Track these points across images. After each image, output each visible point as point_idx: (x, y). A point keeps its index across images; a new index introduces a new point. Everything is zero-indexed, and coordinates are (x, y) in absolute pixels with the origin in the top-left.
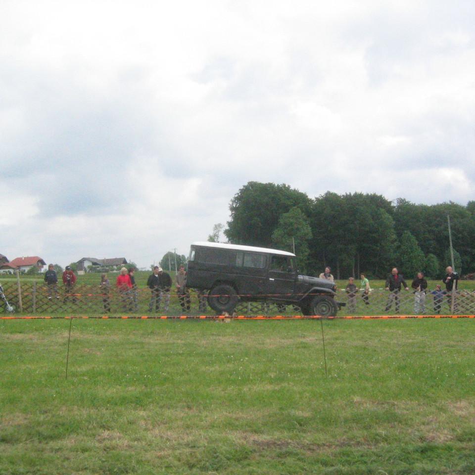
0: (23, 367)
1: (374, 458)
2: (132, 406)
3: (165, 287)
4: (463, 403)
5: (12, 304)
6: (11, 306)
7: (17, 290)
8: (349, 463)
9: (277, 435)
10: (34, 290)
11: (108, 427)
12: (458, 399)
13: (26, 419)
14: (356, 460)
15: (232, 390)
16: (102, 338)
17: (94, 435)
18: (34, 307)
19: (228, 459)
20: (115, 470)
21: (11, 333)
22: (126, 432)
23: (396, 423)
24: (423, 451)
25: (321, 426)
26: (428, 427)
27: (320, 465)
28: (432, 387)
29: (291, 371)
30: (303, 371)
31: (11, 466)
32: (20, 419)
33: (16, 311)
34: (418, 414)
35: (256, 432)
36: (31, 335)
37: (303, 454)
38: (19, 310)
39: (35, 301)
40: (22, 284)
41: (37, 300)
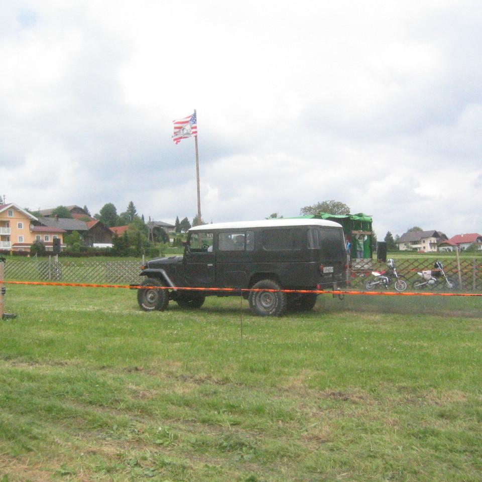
0: (463, 344)
5: (451, 281)
6: (451, 283)
7: (456, 267)
10: (474, 267)
13: (464, 397)
18: (474, 285)
31: (449, 442)
32: (458, 396)
33: (456, 288)
38: (458, 287)
39: (474, 279)
40: (462, 261)
41: (477, 277)
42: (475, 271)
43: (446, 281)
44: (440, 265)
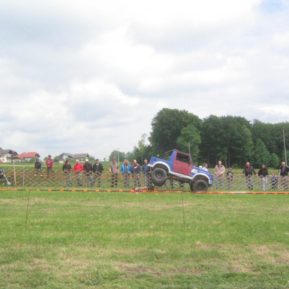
1: (196, 280)
2: (59, 244)
3: (90, 171)
4: (263, 247)
5: (10, 181)
6: (9, 182)
7: (13, 172)
8: (179, 283)
9: (141, 263)
10: (24, 173)
11: (40, 257)
12: (261, 244)
14: (183, 281)
15: (123, 236)
16: (57, 202)
17: (30, 262)
18: (24, 183)
19: (105, 279)
20: (34, 283)
21: (4, 198)
22: (50, 260)
23: (217, 259)
24: (228, 276)
25: (169, 259)
26: (236, 262)
27: (160, 284)
28: (248, 236)
29: (164, 225)
30: (171, 225)
33: (12, 185)
34: (232, 253)
35: (129, 262)
36: (15, 200)
37: (152, 277)
38: (14, 184)
39: (24, 180)
40: (16, 169)
41: (25, 178)
42: (24, 175)
43: (7, 181)
44: (3, 171)
